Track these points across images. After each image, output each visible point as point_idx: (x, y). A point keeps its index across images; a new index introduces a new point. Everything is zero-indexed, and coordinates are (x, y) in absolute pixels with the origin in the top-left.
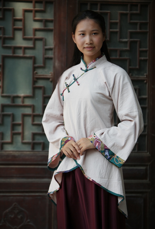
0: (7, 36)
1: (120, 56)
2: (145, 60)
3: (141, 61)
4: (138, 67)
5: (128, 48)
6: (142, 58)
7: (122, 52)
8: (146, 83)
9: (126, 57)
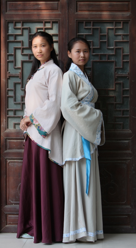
0: (24, 47)
1: (108, 59)
2: (127, 62)
3: (124, 62)
4: (121, 67)
5: (114, 53)
6: (125, 60)
7: (109, 56)
8: (128, 79)
9: (112, 60)
